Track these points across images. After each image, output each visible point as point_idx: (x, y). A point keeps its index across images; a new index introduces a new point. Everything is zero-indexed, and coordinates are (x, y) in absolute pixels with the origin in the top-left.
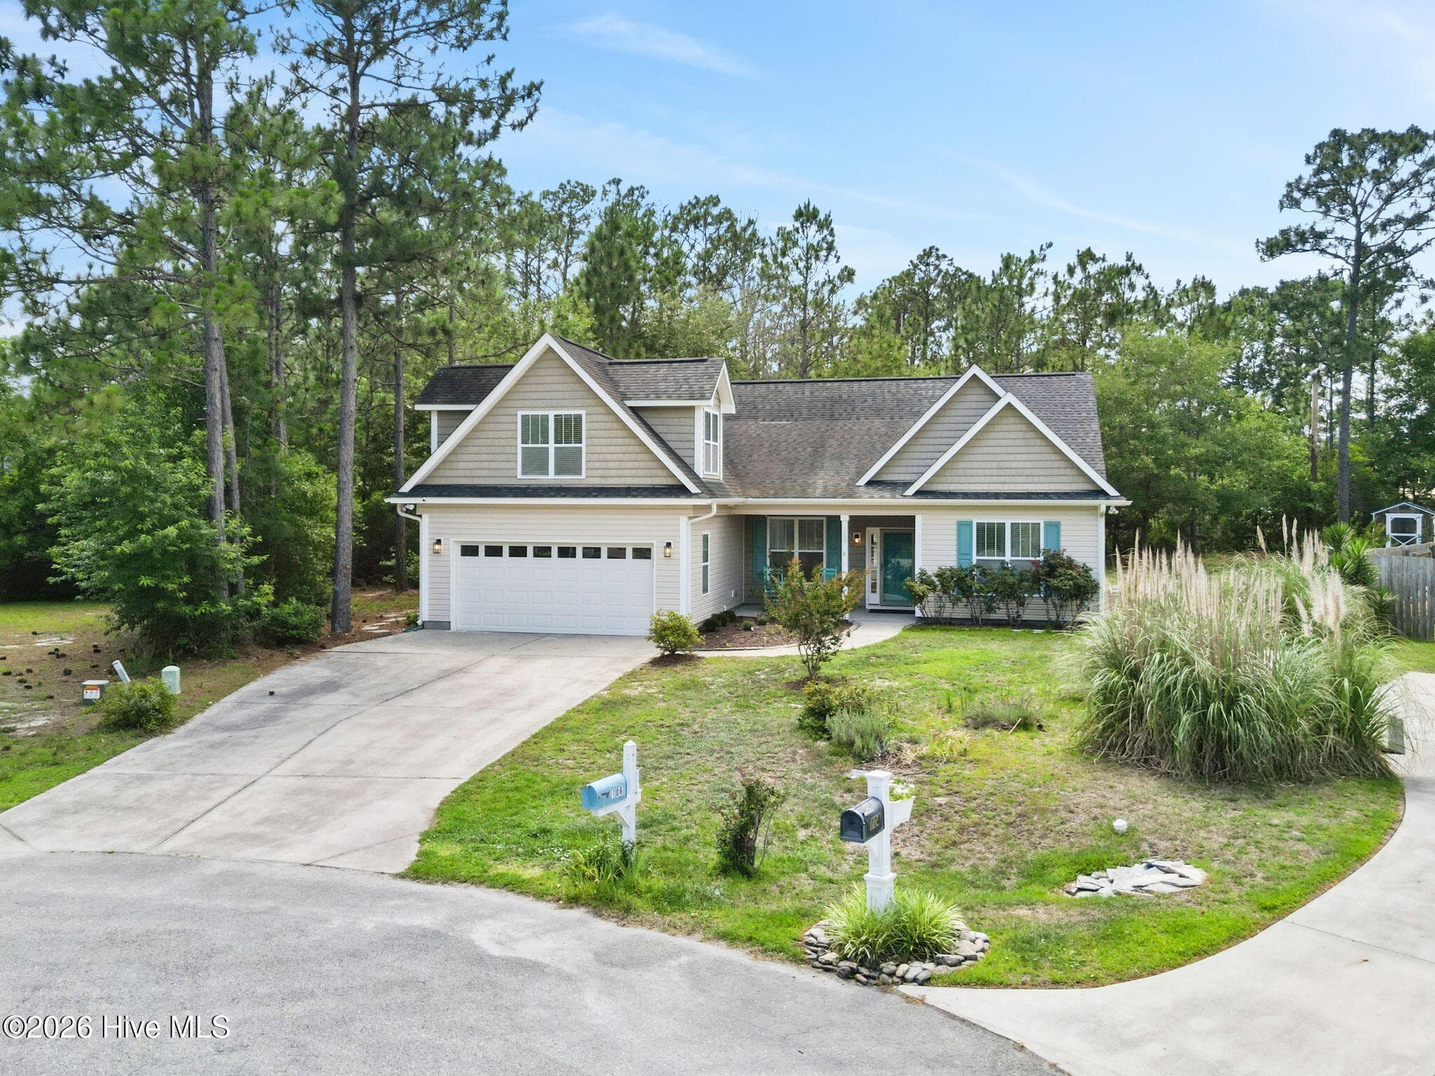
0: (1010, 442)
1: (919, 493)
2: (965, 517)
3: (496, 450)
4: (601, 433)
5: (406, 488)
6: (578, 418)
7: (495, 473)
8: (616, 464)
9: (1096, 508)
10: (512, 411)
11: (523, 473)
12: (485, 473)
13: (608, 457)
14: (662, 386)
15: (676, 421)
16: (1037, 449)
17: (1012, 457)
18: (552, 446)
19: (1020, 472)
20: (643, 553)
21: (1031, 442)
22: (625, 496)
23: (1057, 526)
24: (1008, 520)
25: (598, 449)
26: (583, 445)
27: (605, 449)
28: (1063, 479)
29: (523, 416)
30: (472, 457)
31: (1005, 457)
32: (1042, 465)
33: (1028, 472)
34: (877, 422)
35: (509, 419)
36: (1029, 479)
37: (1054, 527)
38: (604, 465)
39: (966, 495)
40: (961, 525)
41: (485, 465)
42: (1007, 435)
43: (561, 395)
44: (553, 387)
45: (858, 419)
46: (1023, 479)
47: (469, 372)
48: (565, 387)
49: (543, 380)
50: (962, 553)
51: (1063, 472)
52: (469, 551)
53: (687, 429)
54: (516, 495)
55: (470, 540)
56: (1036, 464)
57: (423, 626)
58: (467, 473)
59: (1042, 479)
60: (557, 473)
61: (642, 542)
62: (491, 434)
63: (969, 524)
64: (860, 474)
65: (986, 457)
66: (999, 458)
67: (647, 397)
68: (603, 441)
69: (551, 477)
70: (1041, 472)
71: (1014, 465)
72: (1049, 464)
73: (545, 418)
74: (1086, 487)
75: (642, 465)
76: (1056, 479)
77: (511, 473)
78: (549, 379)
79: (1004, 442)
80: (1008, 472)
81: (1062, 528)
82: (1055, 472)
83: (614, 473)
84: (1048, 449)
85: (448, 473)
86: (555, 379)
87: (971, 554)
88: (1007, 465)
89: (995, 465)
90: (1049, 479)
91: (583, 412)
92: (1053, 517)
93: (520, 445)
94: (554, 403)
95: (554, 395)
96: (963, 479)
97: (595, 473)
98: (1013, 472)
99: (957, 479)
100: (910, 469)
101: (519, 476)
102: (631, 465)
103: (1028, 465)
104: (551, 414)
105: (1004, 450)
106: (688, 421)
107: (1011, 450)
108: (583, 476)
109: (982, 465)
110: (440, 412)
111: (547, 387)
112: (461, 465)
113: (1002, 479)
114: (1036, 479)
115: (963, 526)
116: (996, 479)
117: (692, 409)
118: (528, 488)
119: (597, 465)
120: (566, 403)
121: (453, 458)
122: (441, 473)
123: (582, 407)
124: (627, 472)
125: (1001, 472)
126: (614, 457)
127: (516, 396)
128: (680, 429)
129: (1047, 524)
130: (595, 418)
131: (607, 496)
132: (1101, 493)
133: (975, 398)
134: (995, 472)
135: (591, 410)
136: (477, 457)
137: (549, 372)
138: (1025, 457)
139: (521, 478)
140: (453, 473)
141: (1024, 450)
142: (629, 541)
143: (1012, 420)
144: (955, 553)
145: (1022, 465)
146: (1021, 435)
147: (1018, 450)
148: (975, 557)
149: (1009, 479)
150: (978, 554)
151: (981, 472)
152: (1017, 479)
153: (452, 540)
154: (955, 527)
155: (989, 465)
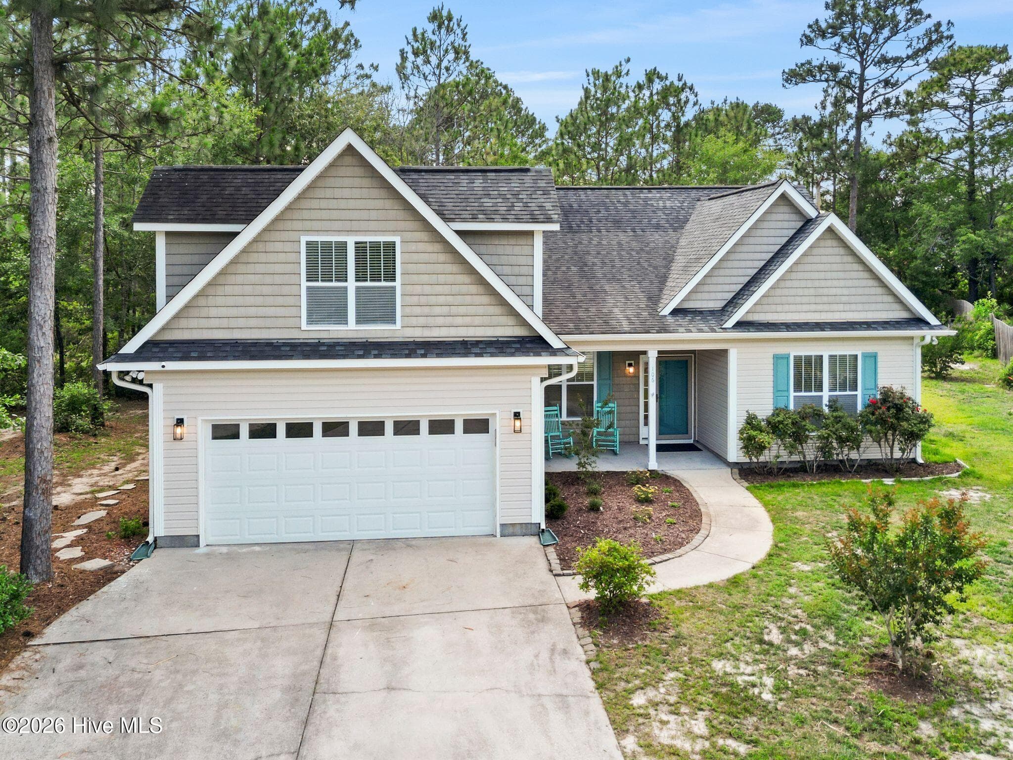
0: (827, 267)
1: (741, 325)
2: (781, 349)
3: (266, 290)
4: (422, 268)
5: (131, 347)
6: (390, 247)
7: (268, 323)
8: (445, 310)
9: (912, 338)
10: (293, 236)
11: (310, 321)
12: (253, 322)
13: (433, 300)
14: (488, 203)
15: (509, 250)
16: (854, 275)
17: (829, 283)
18: (352, 284)
19: (838, 299)
20: (476, 426)
21: (848, 267)
22: (466, 354)
23: (874, 357)
24: (826, 351)
25: (418, 289)
26: (397, 284)
27: (427, 289)
28: (880, 307)
29: (308, 243)
30: (231, 301)
31: (823, 284)
32: (860, 291)
33: (844, 299)
34: (622, 236)
35: (288, 247)
36: (847, 307)
37: (870, 359)
38: (426, 310)
39: (788, 326)
40: (777, 358)
41: (252, 311)
42: (824, 259)
43: (364, 215)
44: (352, 204)
45: (599, 231)
46: (841, 307)
47: (205, 177)
48: (372, 204)
49: (338, 193)
50: (779, 391)
51: (879, 299)
52: (225, 431)
53: (522, 260)
54: (307, 356)
55: (228, 417)
56: (853, 291)
57: (156, 544)
58: (224, 323)
59: (859, 307)
60: (358, 322)
61: (477, 412)
62: (260, 268)
63: (786, 357)
64: (654, 300)
65: (803, 284)
66: (817, 283)
67: (474, 219)
68: (425, 278)
69: (351, 328)
70: (859, 299)
71: (833, 291)
72: (867, 290)
73: (343, 246)
74: (904, 315)
75: (480, 310)
76: (873, 307)
77: (291, 322)
78: (346, 193)
79: (821, 267)
80: (825, 299)
81: (879, 359)
82: (872, 299)
84: (866, 275)
85: (193, 323)
86: (356, 193)
87: (788, 390)
88: (825, 291)
89: (812, 292)
90: (867, 307)
91: (397, 239)
92: (870, 348)
93: (304, 284)
94: (355, 225)
95: (355, 215)
96: (779, 308)
97: (414, 321)
98: (831, 299)
100: (713, 296)
101: (304, 326)
102: (462, 310)
103: (845, 291)
104: (351, 241)
105: (822, 275)
106: (526, 250)
107: (829, 275)
108: (398, 325)
110: (168, 234)
111: (343, 204)
112: (213, 312)
113: (820, 307)
114: (853, 307)
115: (778, 359)
116: (813, 307)
117: (530, 234)
118: (319, 344)
119: (417, 310)
120: (373, 225)
121: (202, 301)
122: (183, 323)
123: (394, 232)
125: (818, 300)
126: (442, 299)
127: (296, 215)
128: (513, 260)
129: (866, 356)
130: (413, 247)
131: (439, 355)
132: (918, 322)
134: (813, 299)
135: (409, 236)
136: (240, 300)
137: (347, 182)
138: (842, 283)
139: (307, 329)
140: (203, 323)
141: (841, 275)
142: (459, 412)
144: (771, 390)
145: (839, 291)
146: (838, 259)
147: (835, 275)
148: (792, 394)
149: (826, 307)
150: (795, 391)
151: (798, 299)
152: (835, 307)
153: (200, 418)
154: (771, 361)
155: (806, 292)
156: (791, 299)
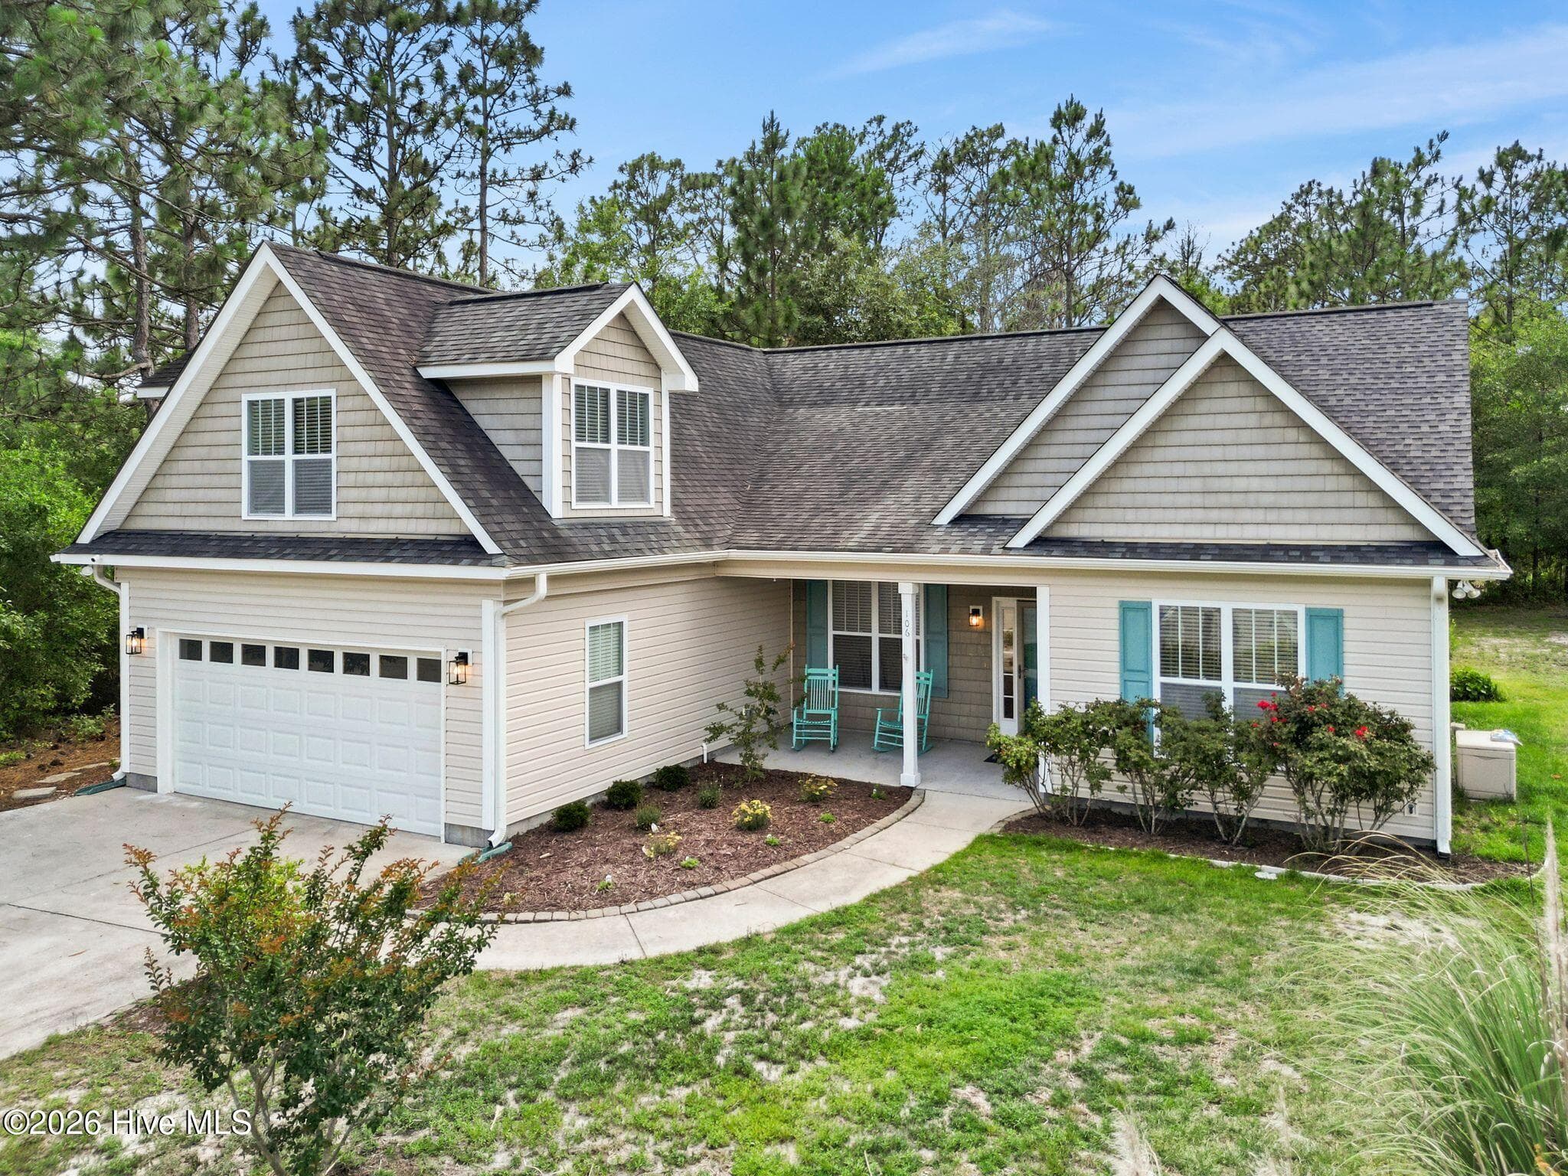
0: (1228, 437)
1: (1042, 543)
2: (1135, 593)
3: (215, 466)
4: (360, 432)
5: (85, 537)
6: (326, 404)
7: (214, 509)
8: (383, 493)
9: (1427, 583)
10: (235, 394)
11: (251, 511)
12: (202, 509)
13: (371, 479)
15: (512, 405)
16: (1288, 451)
17: (1233, 469)
18: (289, 458)
19: (1252, 499)
20: (430, 670)
21: (1276, 435)
23: (1335, 618)
24: (1227, 602)
25: (355, 463)
26: (334, 456)
27: (365, 463)
28: (1348, 515)
29: (249, 403)
30: (183, 481)
31: (1220, 468)
32: (1303, 484)
33: (1267, 499)
35: (231, 409)
36: (1272, 516)
37: (1327, 622)
38: (365, 494)
39: (1132, 550)
40: (1126, 608)
41: (201, 494)
42: (1222, 421)
46: (1259, 516)
48: (307, 345)
50: (1132, 671)
51: (1347, 499)
52: (190, 649)
53: (527, 420)
55: (192, 631)
56: (1286, 484)
57: (123, 784)
58: (177, 509)
59: (1302, 516)
61: (427, 649)
62: (207, 438)
63: (1145, 608)
64: (948, 502)
65: (1178, 469)
66: (1207, 469)
68: (362, 448)
69: (288, 520)
70: (1298, 500)
71: (1241, 484)
72: (1317, 483)
73: (280, 403)
74: (1403, 534)
76: (1332, 515)
77: (232, 510)
79: (1216, 437)
80: (1225, 499)
81: (1348, 623)
82: (1330, 500)
83: (378, 509)
84: (1316, 450)
85: (153, 509)
86: (293, 331)
87: (1147, 671)
88: (1225, 484)
89: (1197, 484)
90: (1317, 516)
91: (329, 393)
92: (1325, 599)
93: (246, 457)
94: (293, 376)
95: (292, 362)
96: (1130, 515)
97: (350, 509)
98: (1237, 499)
99: (1118, 514)
101: (245, 516)
102: (404, 493)
103: (1270, 484)
104: (286, 399)
105: (1217, 453)
106: (533, 405)
107: (1232, 452)
108: (335, 515)
109: (1172, 485)
112: (169, 495)
113: (1214, 515)
114: (1287, 516)
115: (1131, 611)
116: (1199, 515)
117: (536, 380)
119: (354, 494)
120: (307, 375)
121: (159, 482)
122: (145, 509)
123: (327, 383)
124: (398, 509)
125: (1211, 500)
126: (380, 478)
127: (241, 366)
128: (519, 420)
129: (1314, 615)
130: (350, 402)
132: (1434, 549)
133: (1165, 346)
134: (1197, 500)
135: (344, 387)
136: (191, 480)
138: (1263, 468)
139: (247, 520)
140: (159, 509)
141: (1260, 451)
142: (412, 647)
143: (1233, 389)
144: (1116, 666)
145: (1255, 484)
146: (1252, 420)
147: (1246, 452)
148: (1157, 679)
149: (1226, 515)
150: (1163, 673)
151: (1167, 500)
152: (1246, 515)
153: (158, 630)
154: (1115, 613)
155: (1185, 485)
156: (1153, 500)
